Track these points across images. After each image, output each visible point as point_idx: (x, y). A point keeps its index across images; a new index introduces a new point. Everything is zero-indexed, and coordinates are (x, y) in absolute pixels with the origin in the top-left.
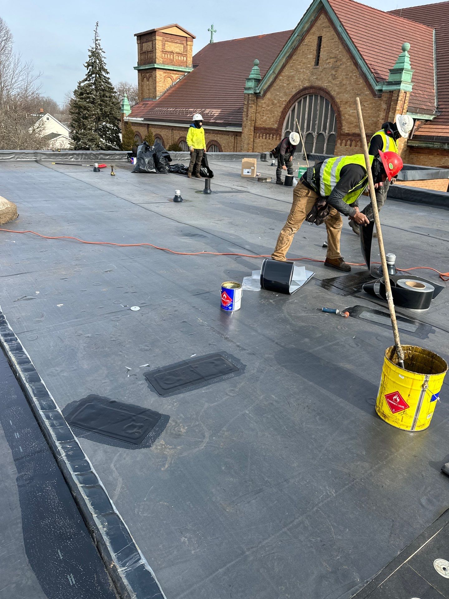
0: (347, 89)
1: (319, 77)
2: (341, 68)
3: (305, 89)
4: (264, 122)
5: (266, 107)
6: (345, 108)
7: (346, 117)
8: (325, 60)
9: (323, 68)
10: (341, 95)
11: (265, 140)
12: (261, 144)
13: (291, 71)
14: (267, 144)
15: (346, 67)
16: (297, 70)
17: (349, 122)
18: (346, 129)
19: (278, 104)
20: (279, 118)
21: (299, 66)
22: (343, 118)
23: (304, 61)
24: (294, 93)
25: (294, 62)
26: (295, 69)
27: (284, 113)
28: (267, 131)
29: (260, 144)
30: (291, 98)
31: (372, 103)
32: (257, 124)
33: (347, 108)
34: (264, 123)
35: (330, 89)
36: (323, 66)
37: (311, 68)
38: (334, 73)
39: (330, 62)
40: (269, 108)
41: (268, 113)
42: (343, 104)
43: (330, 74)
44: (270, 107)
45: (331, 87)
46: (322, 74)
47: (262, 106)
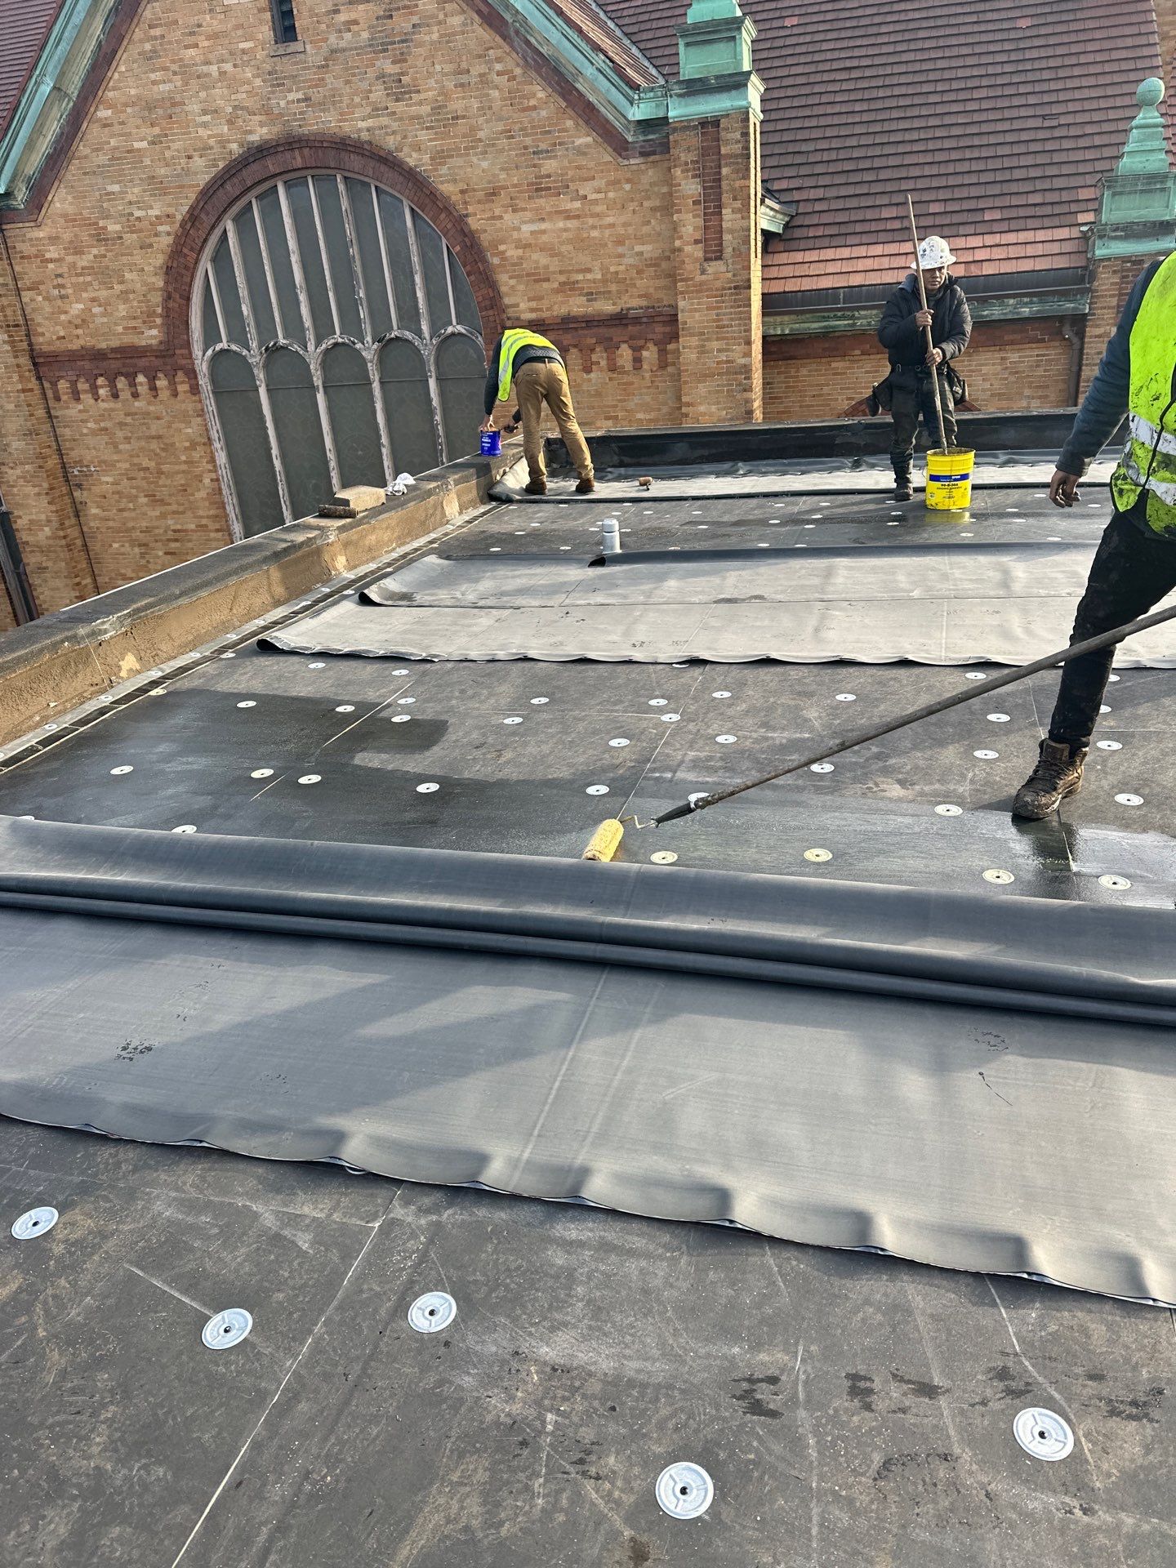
0: (481, 134)
1: (317, 95)
2: (420, 45)
3: (261, 152)
4: (77, 327)
5: (70, 259)
6: (493, 218)
7: (509, 254)
8: (328, 13)
9: (325, 51)
10: (457, 162)
11: (110, 405)
12: (96, 422)
13: (153, 76)
14: (129, 420)
15: (448, 37)
16: (185, 71)
17: (528, 275)
18: (523, 306)
19: (130, 238)
20: (157, 298)
21: (192, 52)
22: (496, 261)
23: (211, 23)
24: (207, 178)
25: (157, 32)
26: (175, 67)
27: (178, 272)
28: (115, 365)
29: (89, 425)
30: (198, 201)
31: (614, 183)
32: (41, 339)
33: (501, 217)
34: (80, 332)
35: (391, 142)
36: (326, 40)
37: (260, 55)
38: (391, 69)
39: (355, 22)
40: (84, 261)
41: (90, 284)
42: (479, 202)
43: (371, 74)
44: (91, 257)
45: (394, 133)
46: (329, 78)
47: (39, 255)
